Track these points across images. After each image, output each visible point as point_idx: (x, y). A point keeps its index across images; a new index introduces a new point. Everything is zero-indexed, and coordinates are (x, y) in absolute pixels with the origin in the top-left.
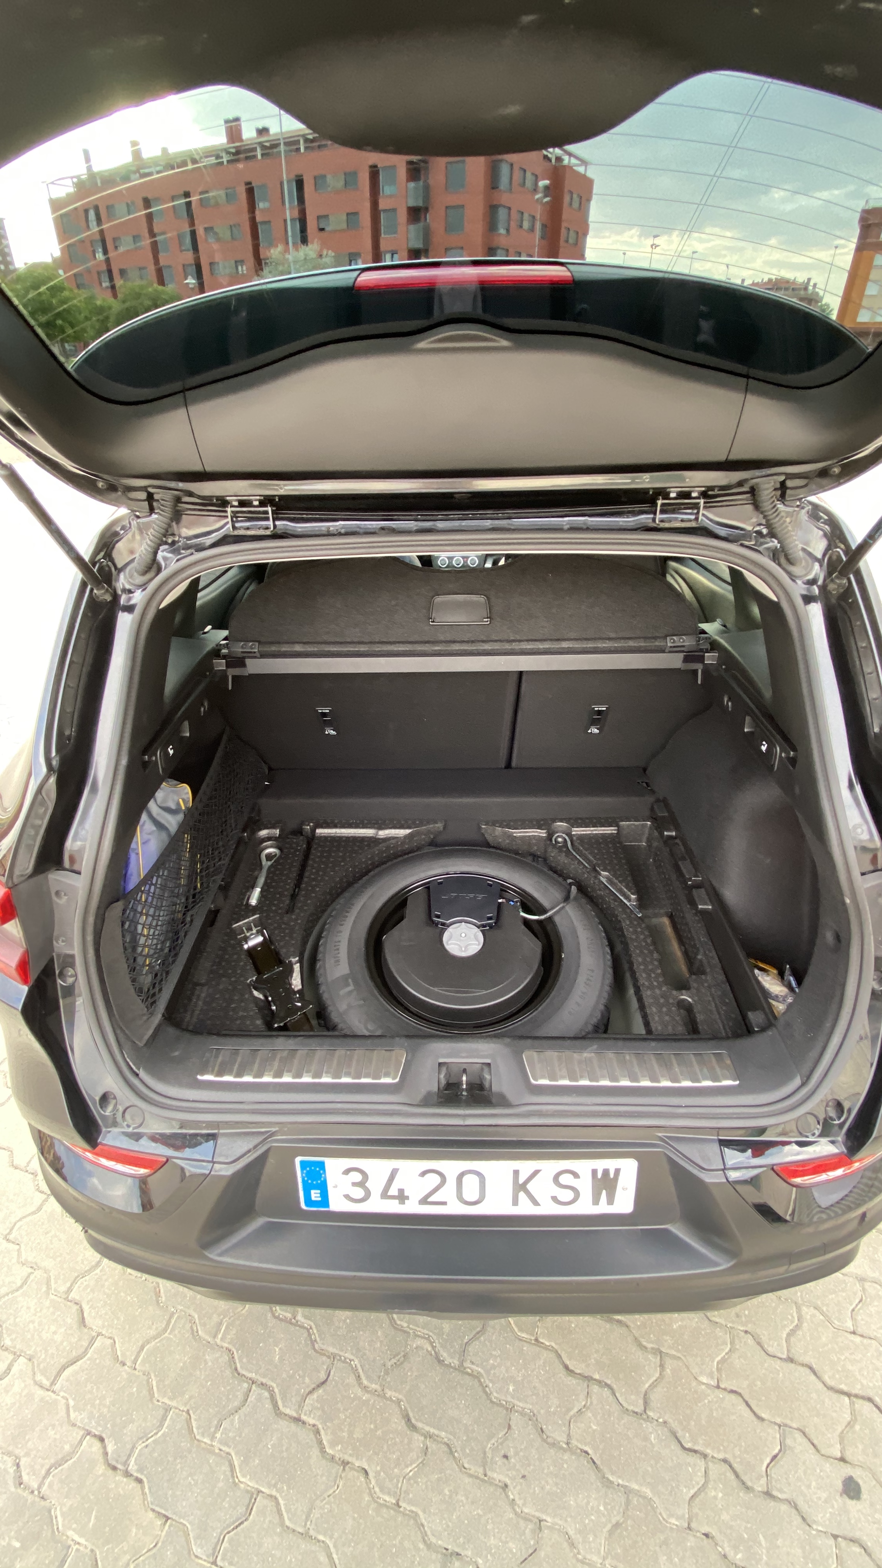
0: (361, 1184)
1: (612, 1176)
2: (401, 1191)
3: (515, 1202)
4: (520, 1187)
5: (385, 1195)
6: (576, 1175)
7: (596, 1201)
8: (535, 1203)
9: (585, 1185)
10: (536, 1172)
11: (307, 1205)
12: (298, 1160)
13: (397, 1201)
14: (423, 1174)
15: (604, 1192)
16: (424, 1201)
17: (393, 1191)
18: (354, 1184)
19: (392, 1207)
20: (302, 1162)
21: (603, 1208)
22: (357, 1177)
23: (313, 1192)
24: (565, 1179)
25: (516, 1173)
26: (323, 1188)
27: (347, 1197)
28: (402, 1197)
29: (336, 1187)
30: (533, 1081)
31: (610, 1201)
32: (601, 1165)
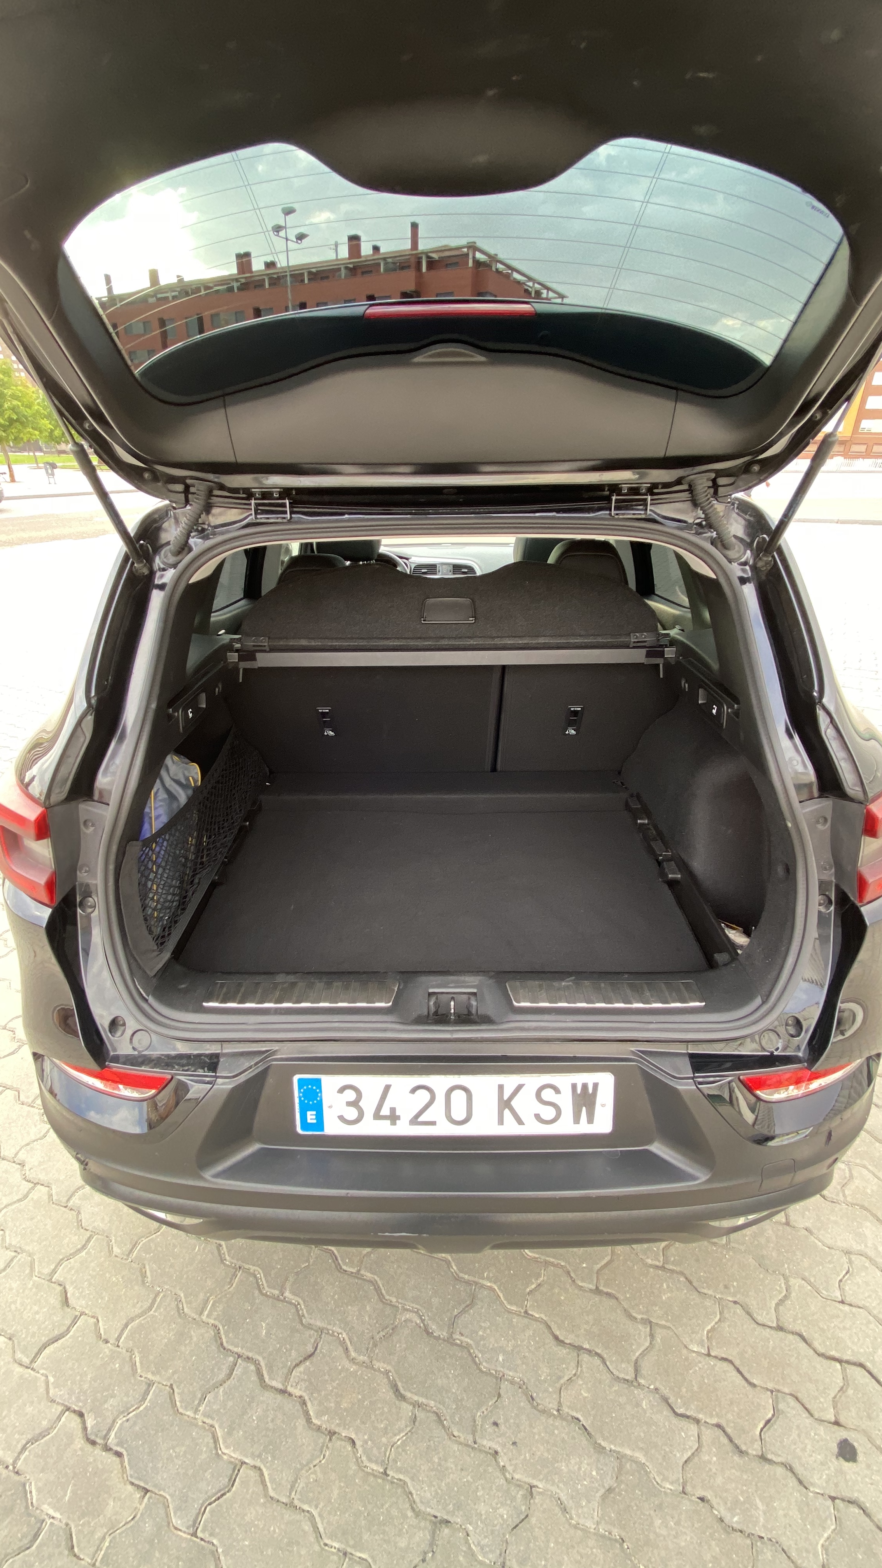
0: (355, 1104)
1: (590, 1091)
2: (393, 1110)
3: (501, 1121)
4: (505, 1104)
5: (377, 1116)
6: (557, 1091)
7: (577, 1120)
8: (520, 1122)
9: (566, 1101)
10: (520, 1087)
11: (303, 1128)
12: (296, 1078)
13: (389, 1122)
14: (413, 1091)
15: (584, 1109)
16: (414, 1121)
17: (385, 1111)
18: (349, 1104)
19: (383, 1129)
20: (300, 1080)
21: (584, 1128)
22: (351, 1095)
23: (309, 1113)
24: (548, 1094)
25: (501, 1088)
26: (319, 1108)
27: (341, 1118)
28: (393, 1117)
29: (330, 1107)
30: (515, 1004)
31: (590, 1120)
32: (581, 1078)
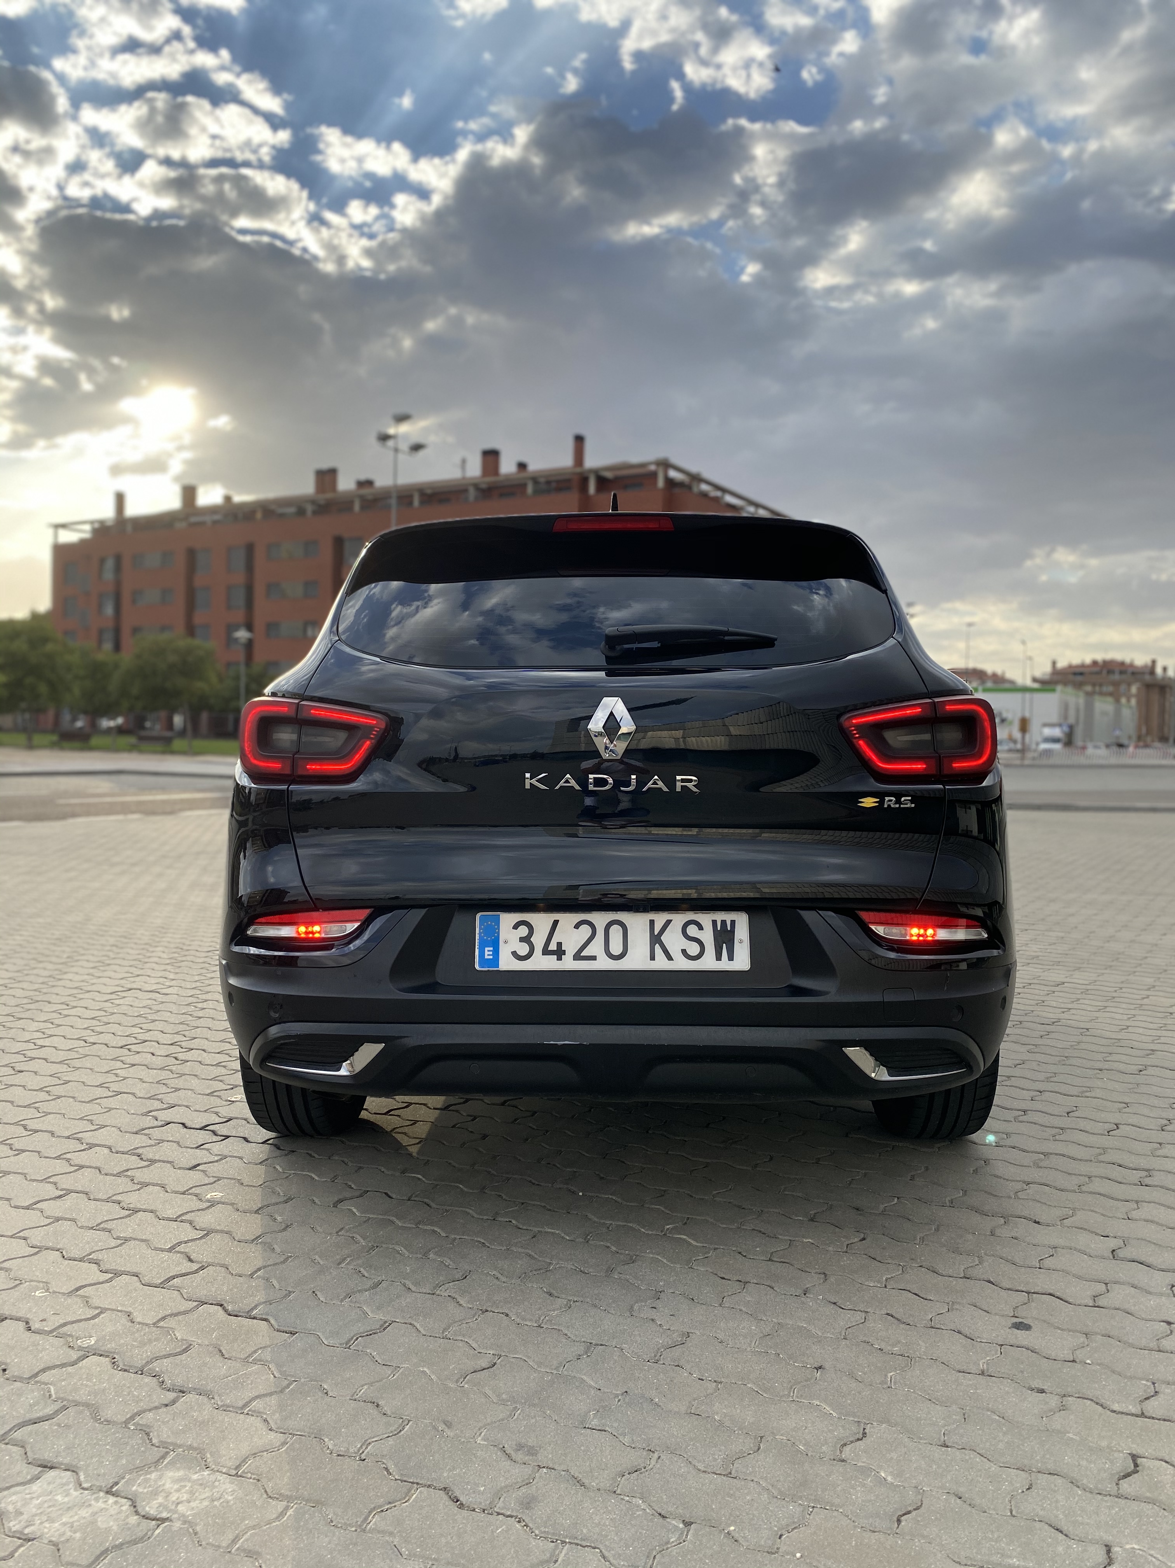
0: (526, 940)
1: (729, 929)
2: (559, 944)
3: (653, 958)
4: (656, 939)
5: (546, 952)
6: (701, 928)
7: (719, 958)
8: (670, 958)
9: (707, 936)
10: (668, 922)
11: (480, 966)
13: (556, 957)
14: (577, 926)
15: (724, 946)
16: (578, 957)
17: (553, 947)
18: (522, 940)
19: (551, 964)
21: (725, 965)
22: (523, 931)
23: (487, 949)
24: (692, 931)
25: (652, 923)
26: (495, 944)
27: (514, 954)
28: (560, 953)
29: (506, 942)
31: (731, 958)
32: (720, 916)
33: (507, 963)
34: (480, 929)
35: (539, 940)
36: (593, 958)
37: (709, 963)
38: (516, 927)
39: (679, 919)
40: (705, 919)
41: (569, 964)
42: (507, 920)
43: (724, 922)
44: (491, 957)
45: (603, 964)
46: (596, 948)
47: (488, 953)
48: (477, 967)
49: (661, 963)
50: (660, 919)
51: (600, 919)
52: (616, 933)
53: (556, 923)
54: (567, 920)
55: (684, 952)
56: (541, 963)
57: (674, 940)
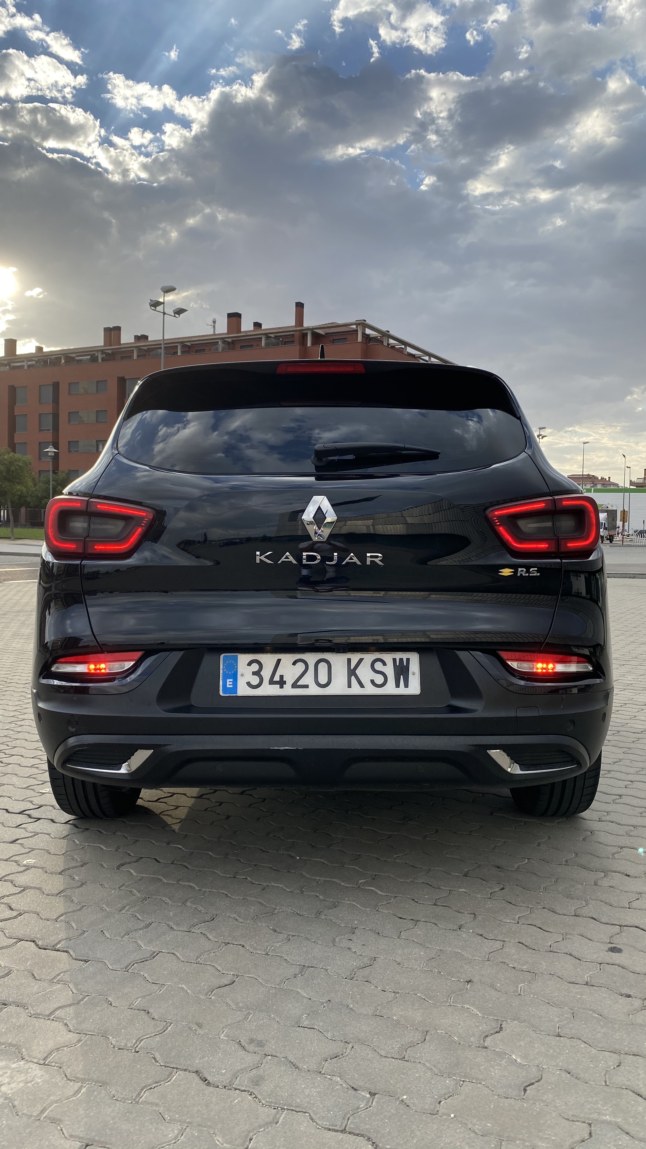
0: (257, 673)
1: (405, 665)
2: (282, 677)
3: (349, 686)
4: (352, 672)
5: (272, 682)
6: (384, 664)
7: (398, 686)
8: (362, 686)
9: (389, 670)
10: (361, 660)
11: (224, 691)
13: (279, 686)
15: (402, 677)
16: (295, 685)
17: (277, 678)
18: (254, 673)
19: (276, 691)
21: (402, 691)
22: (255, 667)
23: (228, 680)
24: (378, 666)
26: (235, 677)
27: (249, 684)
28: (282, 683)
29: (242, 675)
31: (406, 685)
32: (398, 656)
33: (243, 690)
34: (223, 665)
35: (266, 674)
36: (307, 686)
37: (390, 689)
38: (249, 664)
39: (369, 658)
40: (388, 657)
41: (288, 691)
42: (243, 659)
43: (401, 660)
44: (232, 686)
45: (314, 690)
46: (308, 679)
47: (229, 683)
48: (221, 693)
49: (356, 690)
50: (355, 657)
51: (311, 658)
52: (323, 668)
53: (279, 661)
54: (287, 659)
55: (372, 682)
56: (268, 690)
57: (365, 673)
